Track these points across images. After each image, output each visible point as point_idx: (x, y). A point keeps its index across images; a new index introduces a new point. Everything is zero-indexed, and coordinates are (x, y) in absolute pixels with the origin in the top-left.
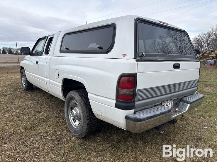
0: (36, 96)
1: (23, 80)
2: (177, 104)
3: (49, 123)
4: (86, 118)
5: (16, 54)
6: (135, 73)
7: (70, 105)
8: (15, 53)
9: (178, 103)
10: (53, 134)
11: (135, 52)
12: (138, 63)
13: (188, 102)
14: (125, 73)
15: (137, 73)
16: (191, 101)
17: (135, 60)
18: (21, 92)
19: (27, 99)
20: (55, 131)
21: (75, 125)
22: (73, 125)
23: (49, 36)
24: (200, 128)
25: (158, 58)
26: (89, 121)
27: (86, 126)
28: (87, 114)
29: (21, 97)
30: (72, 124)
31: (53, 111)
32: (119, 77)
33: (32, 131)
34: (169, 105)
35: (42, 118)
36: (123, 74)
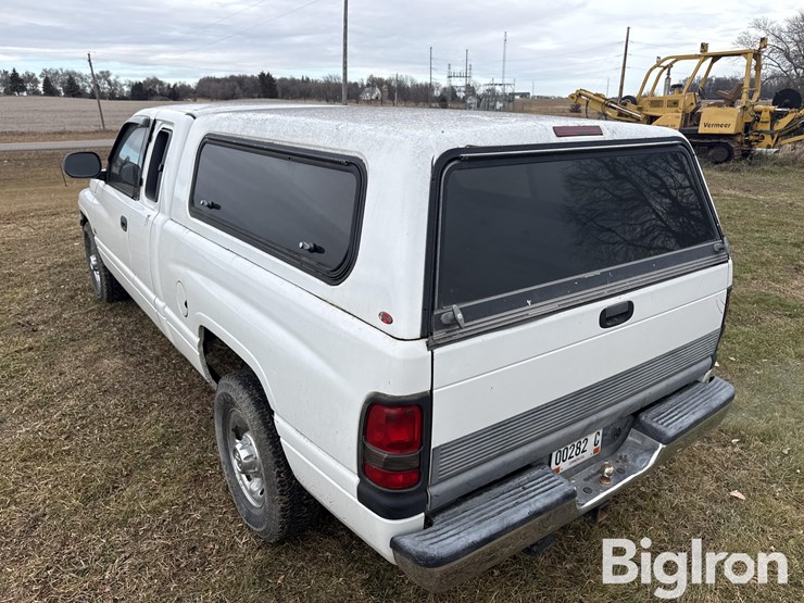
0: (137, 331)
1: (94, 263)
2: (618, 435)
3: (169, 465)
4: (278, 491)
5: (92, 96)
6: (426, 392)
7: (232, 420)
8: (88, 90)
9: (623, 432)
10: (176, 518)
11: (424, 310)
12: (436, 351)
13: (658, 436)
14: (385, 395)
15: (431, 391)
16: (671, 432)
17: (423, 341)
18: (91, 311)
19: (105, 345)
20: (185, 503)
21: (251, 492)
22: (243, 487)
23: (158, 123)
24: (713, 499)
25: (530, 306)
26: (286, 499)
27: (279, 515)
28: (279, 476)
29: (85, 337)
30: (240, 482)
31: (189, 406)
32: (366, 402)
33: (107, 503)
34: (583, 445)
35: (148, 444)
36: (377, 394)
